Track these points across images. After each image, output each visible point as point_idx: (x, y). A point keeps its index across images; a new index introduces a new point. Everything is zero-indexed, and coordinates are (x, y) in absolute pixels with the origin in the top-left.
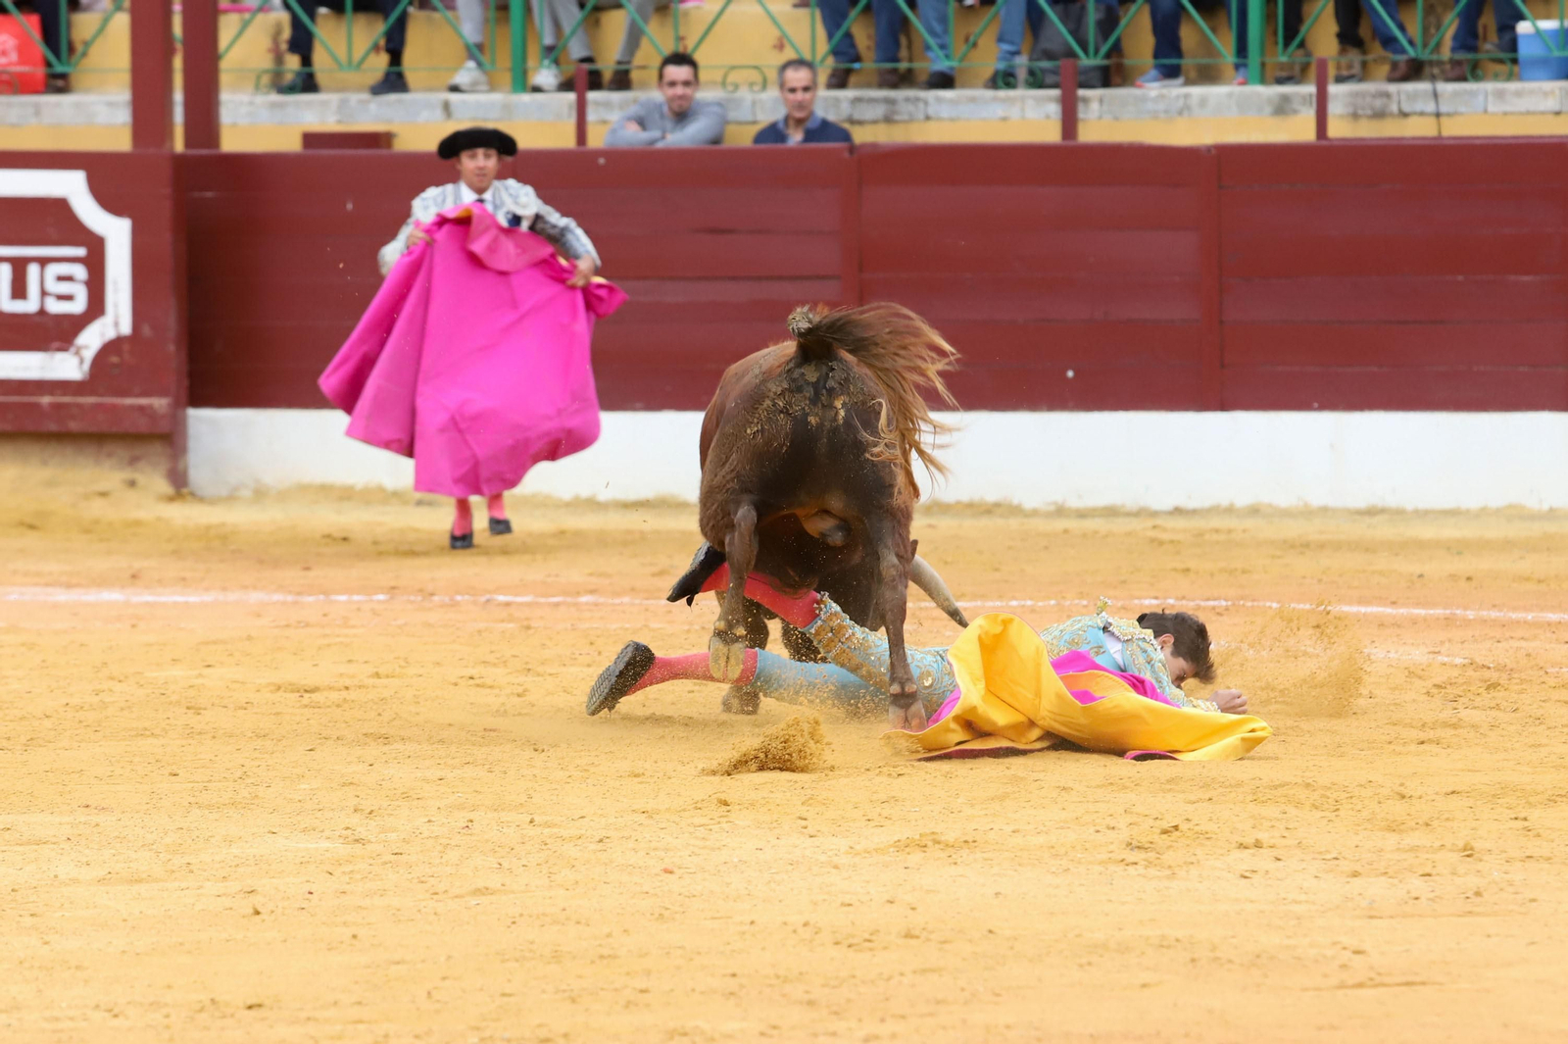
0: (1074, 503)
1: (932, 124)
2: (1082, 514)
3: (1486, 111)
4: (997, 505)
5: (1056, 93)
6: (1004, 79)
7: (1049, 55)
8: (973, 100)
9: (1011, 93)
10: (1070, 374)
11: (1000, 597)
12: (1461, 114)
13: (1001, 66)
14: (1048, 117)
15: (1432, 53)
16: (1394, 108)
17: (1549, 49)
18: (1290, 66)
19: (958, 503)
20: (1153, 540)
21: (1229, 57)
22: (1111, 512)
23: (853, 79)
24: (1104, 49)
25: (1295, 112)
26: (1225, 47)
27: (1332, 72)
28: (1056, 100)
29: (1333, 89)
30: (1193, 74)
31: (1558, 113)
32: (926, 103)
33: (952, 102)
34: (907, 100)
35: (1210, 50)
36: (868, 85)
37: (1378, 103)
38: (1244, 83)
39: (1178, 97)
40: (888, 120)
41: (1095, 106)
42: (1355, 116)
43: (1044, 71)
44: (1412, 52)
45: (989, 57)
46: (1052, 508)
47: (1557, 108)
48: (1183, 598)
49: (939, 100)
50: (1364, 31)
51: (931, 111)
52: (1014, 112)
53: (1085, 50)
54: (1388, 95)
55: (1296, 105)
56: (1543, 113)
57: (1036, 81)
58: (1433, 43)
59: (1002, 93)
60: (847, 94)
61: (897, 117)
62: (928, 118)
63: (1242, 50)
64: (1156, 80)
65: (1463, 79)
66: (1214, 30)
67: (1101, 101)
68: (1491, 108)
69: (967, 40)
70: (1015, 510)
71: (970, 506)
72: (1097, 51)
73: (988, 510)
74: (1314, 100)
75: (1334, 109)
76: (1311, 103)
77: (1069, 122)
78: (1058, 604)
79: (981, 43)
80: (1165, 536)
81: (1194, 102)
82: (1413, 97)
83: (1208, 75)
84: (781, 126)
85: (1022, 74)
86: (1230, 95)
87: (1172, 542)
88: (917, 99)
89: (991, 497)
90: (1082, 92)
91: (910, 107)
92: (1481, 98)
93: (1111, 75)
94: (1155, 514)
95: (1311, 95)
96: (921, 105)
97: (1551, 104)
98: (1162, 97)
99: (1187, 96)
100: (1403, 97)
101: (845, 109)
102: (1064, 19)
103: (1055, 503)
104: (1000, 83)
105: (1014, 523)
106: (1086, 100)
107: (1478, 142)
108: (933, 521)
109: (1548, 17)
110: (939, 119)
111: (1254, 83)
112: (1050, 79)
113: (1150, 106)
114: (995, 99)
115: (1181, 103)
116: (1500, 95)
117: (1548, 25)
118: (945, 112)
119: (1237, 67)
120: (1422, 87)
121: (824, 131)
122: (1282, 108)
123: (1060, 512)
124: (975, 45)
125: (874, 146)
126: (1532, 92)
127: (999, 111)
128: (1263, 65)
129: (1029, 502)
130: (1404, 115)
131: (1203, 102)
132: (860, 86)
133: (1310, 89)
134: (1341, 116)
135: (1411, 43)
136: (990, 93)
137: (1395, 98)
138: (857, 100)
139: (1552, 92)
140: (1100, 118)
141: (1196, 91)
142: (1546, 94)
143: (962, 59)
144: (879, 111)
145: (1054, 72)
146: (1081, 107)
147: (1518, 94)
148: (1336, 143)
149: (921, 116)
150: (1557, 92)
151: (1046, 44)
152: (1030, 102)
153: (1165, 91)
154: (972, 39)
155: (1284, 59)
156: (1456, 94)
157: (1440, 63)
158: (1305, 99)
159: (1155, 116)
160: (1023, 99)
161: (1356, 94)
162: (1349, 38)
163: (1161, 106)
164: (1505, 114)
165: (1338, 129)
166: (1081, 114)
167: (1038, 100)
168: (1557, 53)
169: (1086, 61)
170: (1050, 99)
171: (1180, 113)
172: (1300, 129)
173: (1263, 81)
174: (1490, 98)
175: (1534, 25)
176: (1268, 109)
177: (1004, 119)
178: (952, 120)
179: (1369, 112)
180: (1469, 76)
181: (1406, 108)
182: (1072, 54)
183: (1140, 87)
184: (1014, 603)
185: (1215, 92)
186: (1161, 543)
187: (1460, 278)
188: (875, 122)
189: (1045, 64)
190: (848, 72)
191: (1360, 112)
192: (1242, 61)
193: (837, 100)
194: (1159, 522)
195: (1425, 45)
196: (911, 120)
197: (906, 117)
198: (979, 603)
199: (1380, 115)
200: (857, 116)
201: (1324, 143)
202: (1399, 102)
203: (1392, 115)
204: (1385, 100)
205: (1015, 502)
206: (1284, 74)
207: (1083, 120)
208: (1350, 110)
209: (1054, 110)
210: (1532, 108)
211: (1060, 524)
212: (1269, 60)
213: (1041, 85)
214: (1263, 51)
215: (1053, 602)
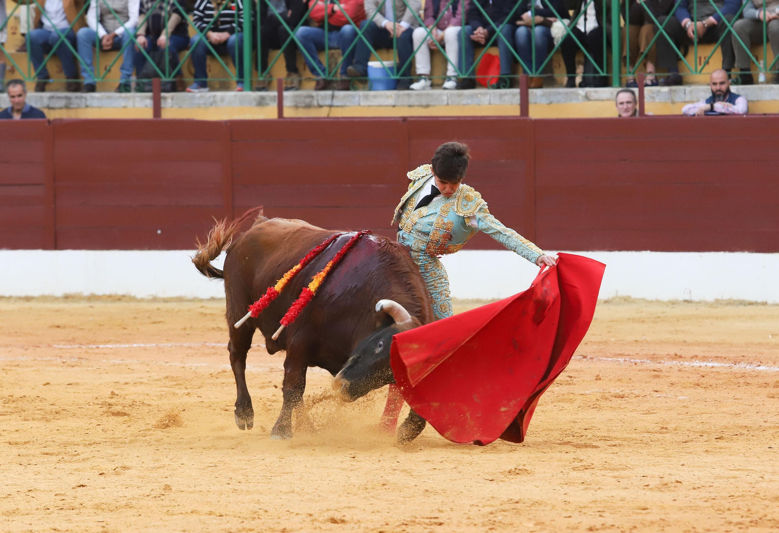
0: (161, 295)
1: (88, 110)
2: (166, 301)
3: (359, 105)
4: (124, 296)
5: (150, 94)
6: (124, 88)
7: (147, 76)
8: (109, 98)
9: (128, 94)
10: (159, 232)
11: (128, 342)
12: (347, 106)
13: (123, 81)
14: (146, 106)
15: (333, 76)
16: (315, 103)
17: (388, 75)
18: (264, 82)
19: (104, 295)
20: (201, 314)
21: (234, 78)
22: (180, 300)
23: (47, 87)
24: (173, 74)
25: (267, 104)
26: (232, 72)
27: (284, 86)
28: (151, 98)
29: (286, 94)
30: (217, 86)
31: (394, 106)
32: (86, 99)
33: (99, 99)
34: (76, 97)
35: (226, 75)
36: (57, 90)
37: (308, 100)
38: (241, 90)
39: (210, 97)
40: (67, 107)
41: (169, 101)
42: (296, 107)
43: (144, 84)
44: (322, 76)
45: (116, 77)
46: (151, 298)
47: (393, 104)
48: (219, 342)
49: (93, 98)
50: (300, 66)
51: (88, 103)
52: (130, 104)
53: (164, 73)
54: (312, 97)
55: (268, 102)
56: (387, 106)
57: (140, 89)
58: (334, 71)
59: (124, 95)
60: (46, 95)
61: (72, 106)
62: (87, 106)
63: (241, 75)
64: (197, 88)
65: (347, 89)
66: (227, 64)
67: (172, 98)
68: (362, 103)
69: (106, 68)
70: (132, 299)
71: (110, 296)
72: (170, 75)
73: (120, 299)
74: (277, 99)
75: (287, 103)
76: (275, 100)
77: (157, 109)
78: (157, 345)
79: (113, 69)
80: (207, 311)
81: (218, 99)
82: (324, 98)
83: (225, 86)
84: (9, 111)
85: (133, 85)
86: (235, 96)
87: (211, 314)
88: (82, 97)
89: (120, 292)
90: (163, 94)
91: (78, 101)
92: (357, 98)
93: (177, 86)
94: (201, 300)
95: (275, 96)
96: (83, 100)
97: (391, 102)
98: (202, 97)
99: (214, 96)
100: (319, 98)
101: (46, 102)
102: (153, 59)
103: (152, 295)
104: (122, 89)
105: (132, 305)
106: (165, 98)
107: (356, 120)
108: (92, 304)
109: (388, 60)
110: (93, 107)
111: (247, 91)
112: (147, 88)
113: (197, 101)
114: (120, 97)
115: (212, 99)
116: (366, 97)
117: (387, 64)
118: (95, 103)
119: (238, 82)
120: (329, 93)
121: (32, 113)
122: (261, 103)
123: (155, 299)
124: (109, 71)
125: (61, 120)
126: (381, 96)
127: (123, 104)
128: (251, 82)
129: (139, 296)
130: (321, 106)
131: (222, 99)
132: (51, 91)
133: (275, 94)
134: (290, 107)
135: (324, 71)
136: (118, 94)
137: (316, 98)
138: (51, 98)
139: (391, 96)
140: (172, 107)
141: (219, 94)
142: (388, 97)
143: (104, 78)
144: (62, 103)
145: (149, 84)
146: (162, 101)
147: (375, 97)
148: (287, 120)
149: (84, 106)
150: (393, 96)
151: (144, 71)
152: (138, 99)
153: (204, 94)
154: (108, 68)
155: (261, 79)
156: (345, 96)
157: (336, 82)
158: (272, 98)
159: (199, 106)
160: (134, 98)
161: (297, 96)
162: (292, 68)
163: (202, 102)
164: (369, 106)
165: (288, 113)
166: (163, 105)
167: (142, 98)
168: (393, 77)
169: (165, 79)
170: (147, 98)
171: (211, 104)
172: (269, 113)
173: (252, 89)
174: (361, 98)
175: (382, 64)
176: (254, 103)
177: (125, 107)
178: (99, 107)
179: (303, 105)
180: (351, 88)
181: (321, 103)
182: (157, 76)
183: (189, 92)
184: (135, 345)
185: (229, 95)
186: (205, 315)
187: (349, 186)
188: (61, 108)
189: (145, 80)
190: (45, 84)
191: (299, 105)
192: (241, 80)
193: (41, 98)
194: (203, 304)
195: (330, 73)
196: (78, 107)
197: (76, 106)
198: (118, 345)
199: (308, 106)
200: (51, 105)
201: (282, 120)
202: (318, 100)
203: (314, 106)
204: (311, 99)
205: (133, 295)
206: (261, 86)
207: (164, 108)
208: (294, 104)
209: (149, 103)
210: (382, 103)
211: (155, 306)
212: (254, 79)
213: (143, 91)
214: (251, 76)
215: (154, 345)
